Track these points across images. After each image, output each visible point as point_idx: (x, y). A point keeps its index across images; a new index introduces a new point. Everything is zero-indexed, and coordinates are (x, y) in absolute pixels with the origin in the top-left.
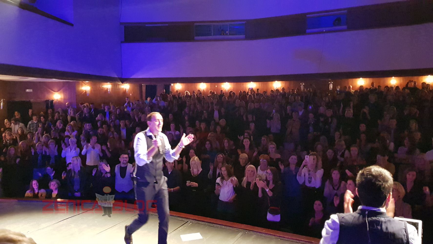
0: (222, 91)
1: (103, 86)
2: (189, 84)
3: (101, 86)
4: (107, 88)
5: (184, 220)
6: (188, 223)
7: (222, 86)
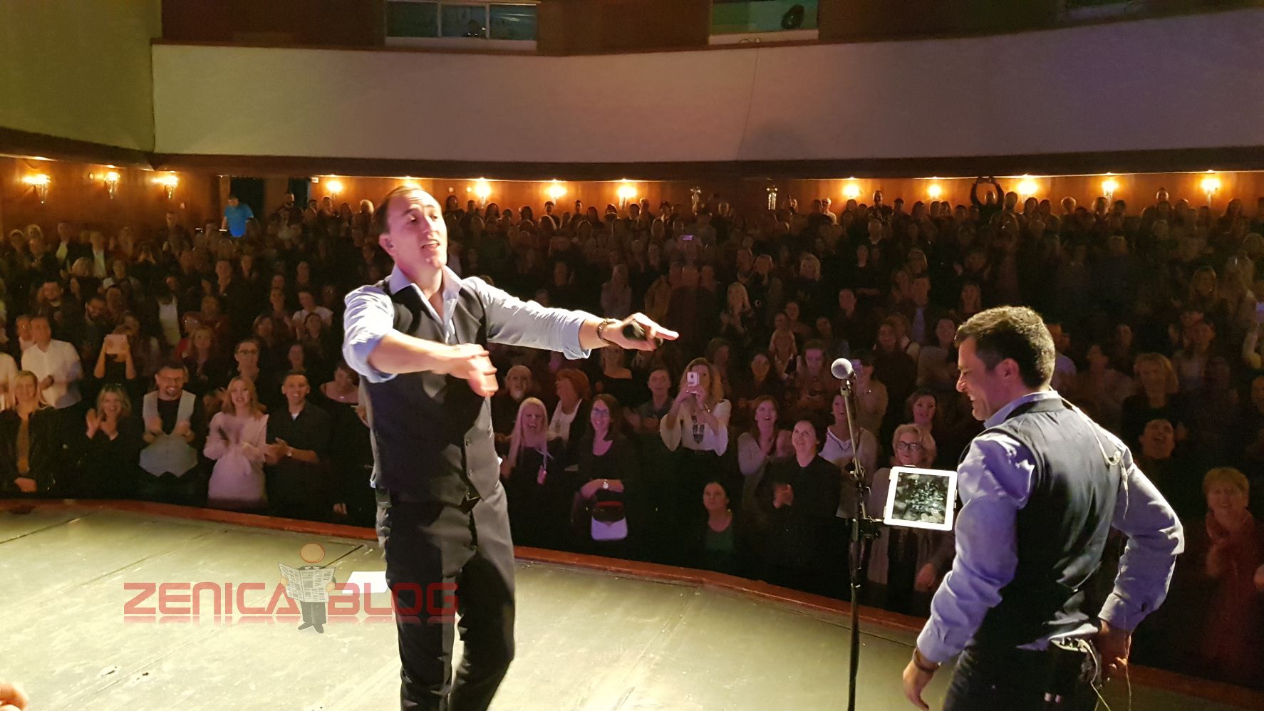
1: (91, 176)
2: (369, 179)
4: (106, 183)
5: (350, 541)
6: (362, 548)
7: (469, 189)
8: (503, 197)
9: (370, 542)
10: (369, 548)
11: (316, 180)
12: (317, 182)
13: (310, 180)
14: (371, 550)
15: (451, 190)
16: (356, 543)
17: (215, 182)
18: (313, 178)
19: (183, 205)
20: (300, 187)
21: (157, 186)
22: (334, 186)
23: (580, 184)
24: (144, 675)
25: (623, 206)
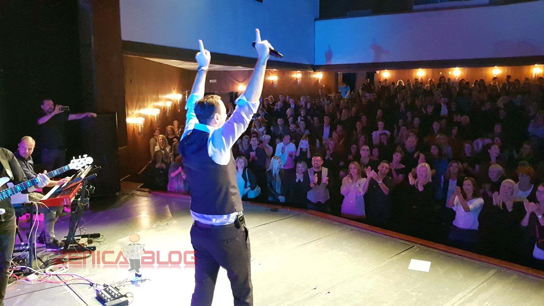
0: (449, 79)
1: (292, 76)
2: (402, 71)
3: (290, 76)
4: (297, 78)
5: (408, 243)
6: (414, 247)
7: (450, 73)
8: (467, 76)
9: (417, 245)
10: (417, 248)
11: (378, 72)
12: (378, 73)
13: (376, 72)
14: (419, 249)
15: (441, 73)
16: (411, 244)
17: (337, 75)
18: (377, 71)
19: (324, 86)
20: (371, 76)
21: (315, 78)
22: (386, 74)
23: (510, 68)
24: (328, 293)
25: (535, 78)
